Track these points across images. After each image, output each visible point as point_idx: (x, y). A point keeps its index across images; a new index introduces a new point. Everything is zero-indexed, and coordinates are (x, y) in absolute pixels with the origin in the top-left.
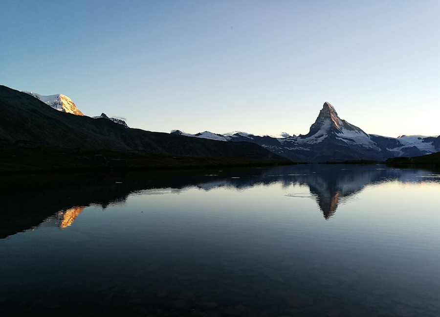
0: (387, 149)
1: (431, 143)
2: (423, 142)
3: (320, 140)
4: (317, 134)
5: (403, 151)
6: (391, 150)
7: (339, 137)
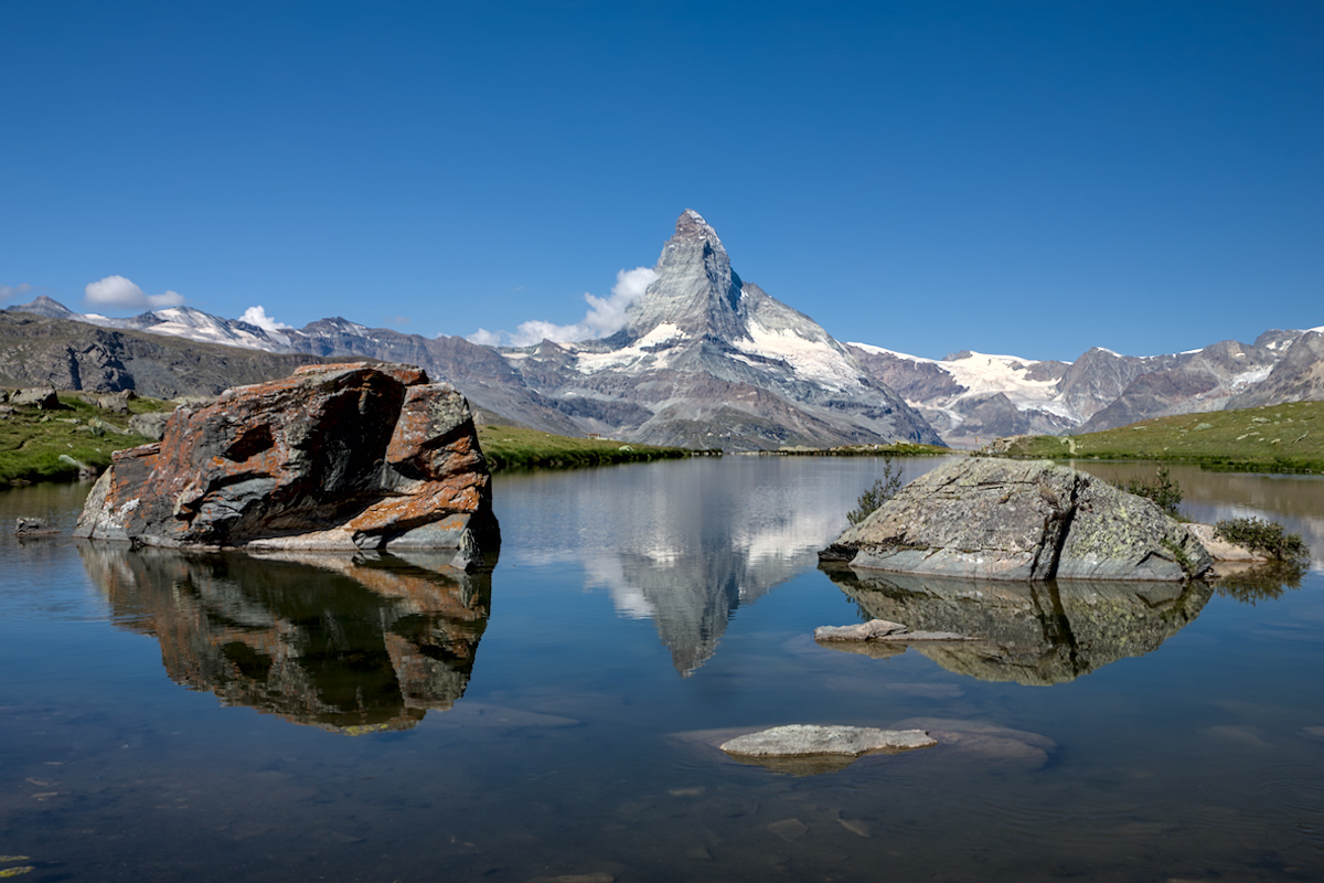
0: (908, 401)
1: (1054, 382)
2: (1027, 378)
3: (661, 361)
4: (649, 340)
5: (961, 411)
6: (918, 405)
7: (735, 351)
